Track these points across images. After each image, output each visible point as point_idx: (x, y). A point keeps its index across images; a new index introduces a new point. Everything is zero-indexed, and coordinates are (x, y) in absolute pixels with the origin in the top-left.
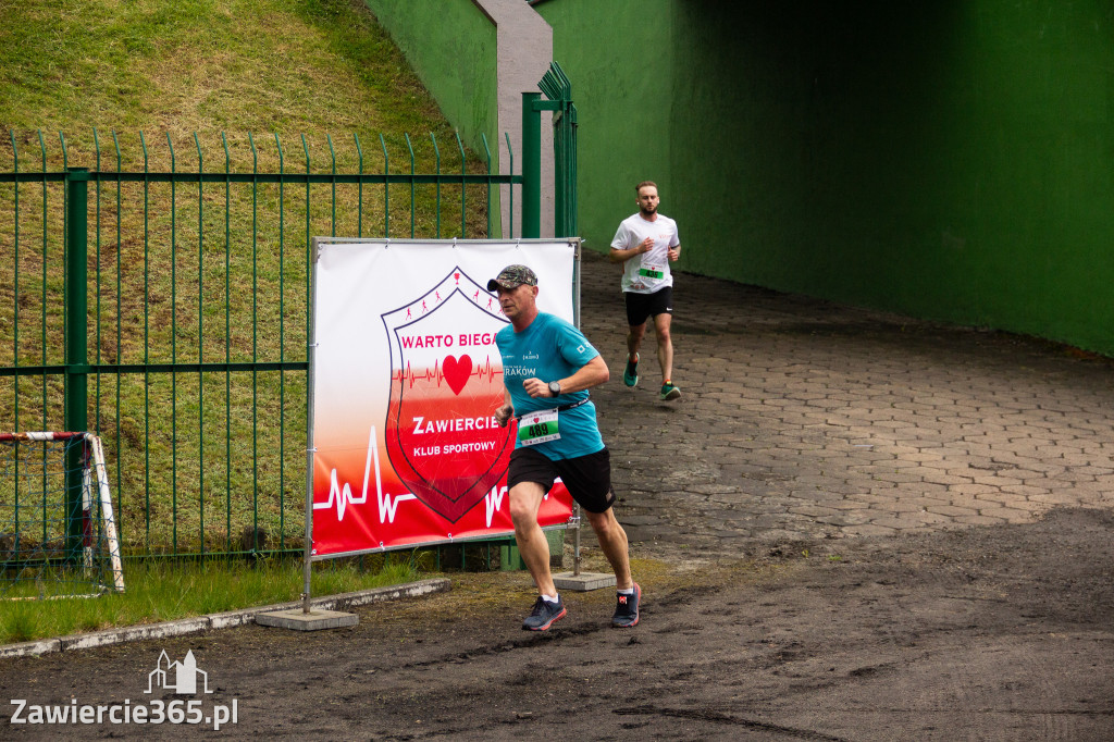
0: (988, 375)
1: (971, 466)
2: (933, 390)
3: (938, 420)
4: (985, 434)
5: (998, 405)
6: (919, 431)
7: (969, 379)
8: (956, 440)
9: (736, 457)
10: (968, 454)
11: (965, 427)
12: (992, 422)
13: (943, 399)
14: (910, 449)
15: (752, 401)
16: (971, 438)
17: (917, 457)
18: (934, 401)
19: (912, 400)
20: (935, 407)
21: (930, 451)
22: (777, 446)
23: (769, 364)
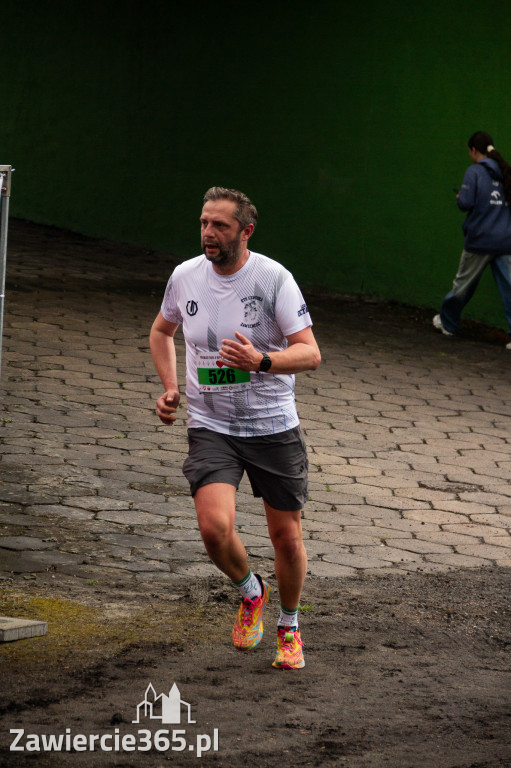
0: (400, 362)
1: (422, 486)
2: (338, 379)
3: (357, 421)
4: (425, 442)
5: (428, 404)
6: (337, 435)
7: (378, 366)
8: (390, 449)
9: (113, 460)
10: (412, 468)
11: (397, 432)
12: (428, 426)
13: (354, 392)
14: (335, 459)
15: (107, 384)
16: (408, 447)
17: (347, 470)
18: (344, 395)
19: (315, 392)
20: (348, 403)
21: (361, 462)
22: (160, 448)
23: (113, 334)
